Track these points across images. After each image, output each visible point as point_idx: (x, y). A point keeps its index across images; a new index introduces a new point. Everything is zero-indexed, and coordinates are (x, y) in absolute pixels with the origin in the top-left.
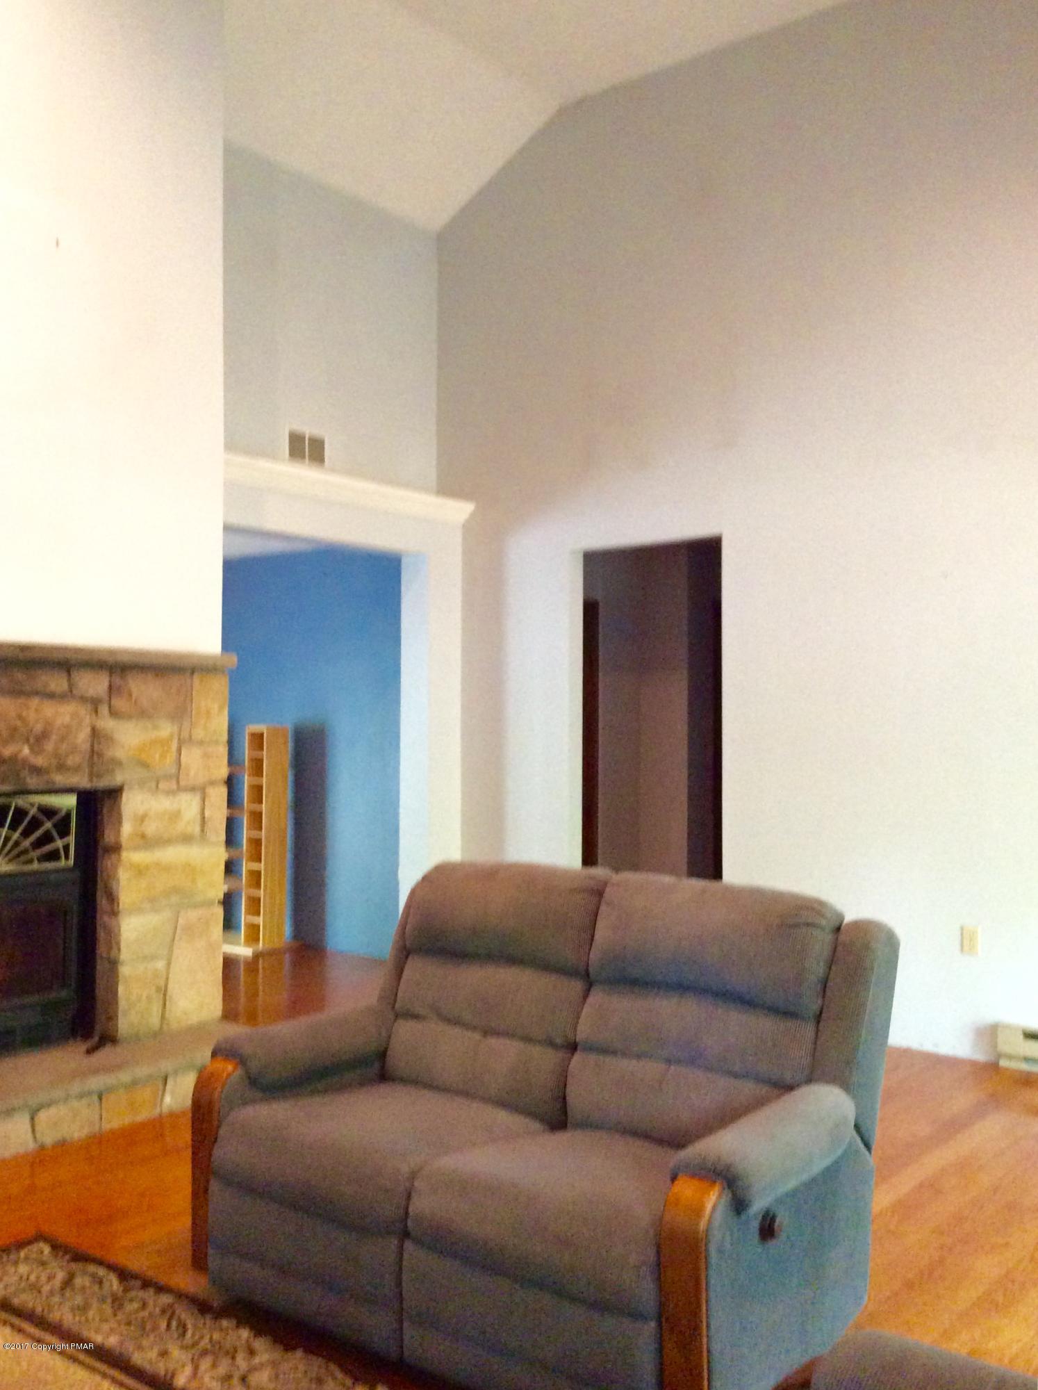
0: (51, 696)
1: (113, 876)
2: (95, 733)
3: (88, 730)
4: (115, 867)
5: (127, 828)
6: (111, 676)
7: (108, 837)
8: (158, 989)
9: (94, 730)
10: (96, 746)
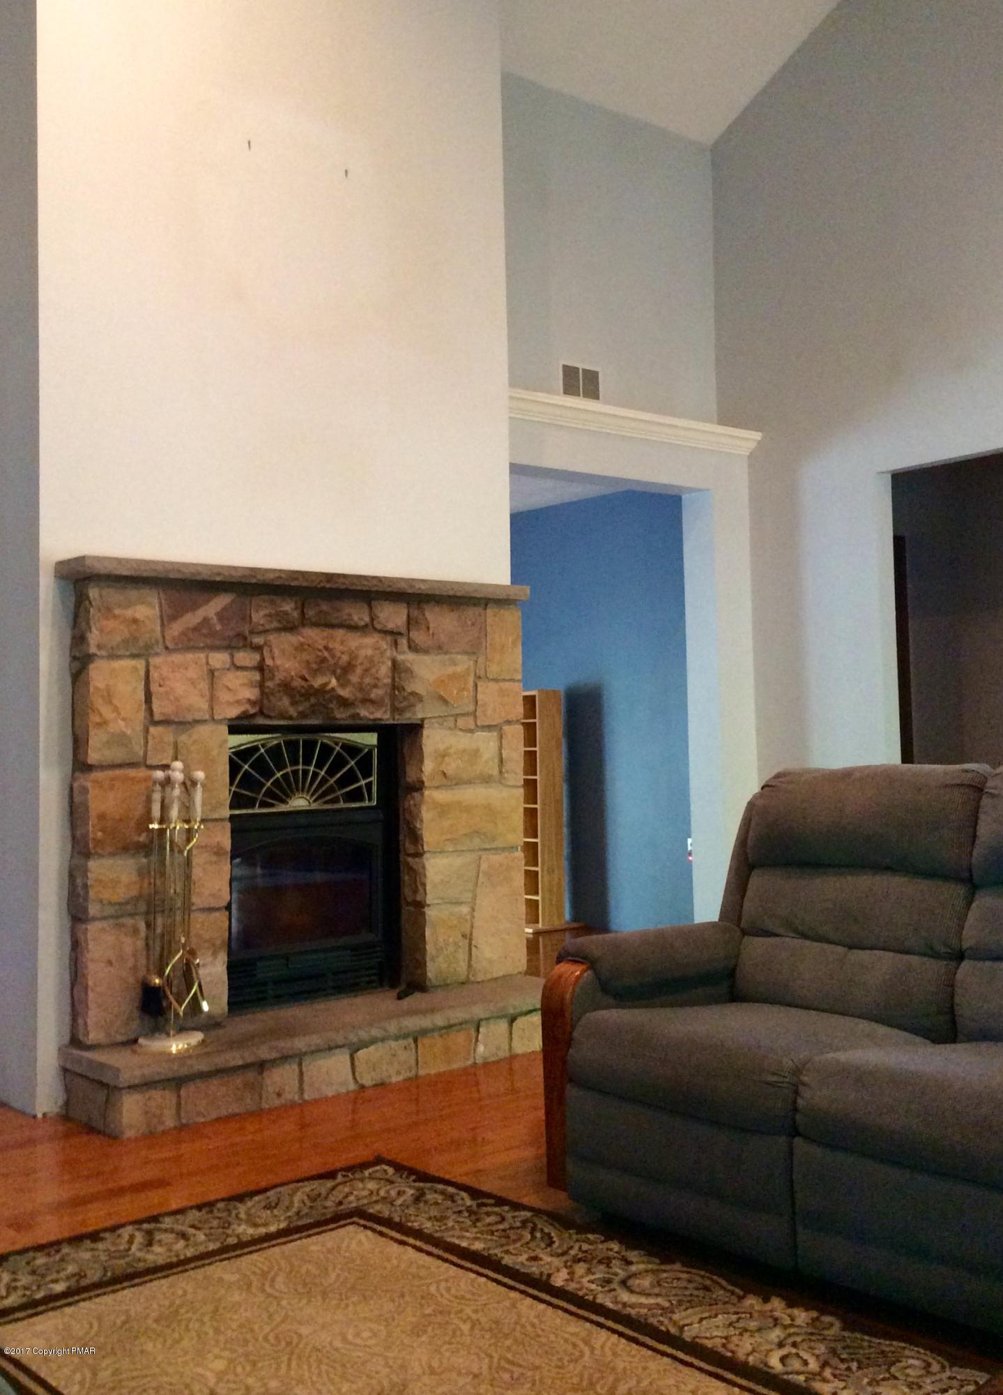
0: (353, 628)
1: (416, 816)
2: (395, 665)
3: (390, 663)
4: (418, 806)
5: (428, 766)
6: (408, 608)
7: (411, 775)
8: (464, 936)
9: (394, 662)
10: (397, 679)
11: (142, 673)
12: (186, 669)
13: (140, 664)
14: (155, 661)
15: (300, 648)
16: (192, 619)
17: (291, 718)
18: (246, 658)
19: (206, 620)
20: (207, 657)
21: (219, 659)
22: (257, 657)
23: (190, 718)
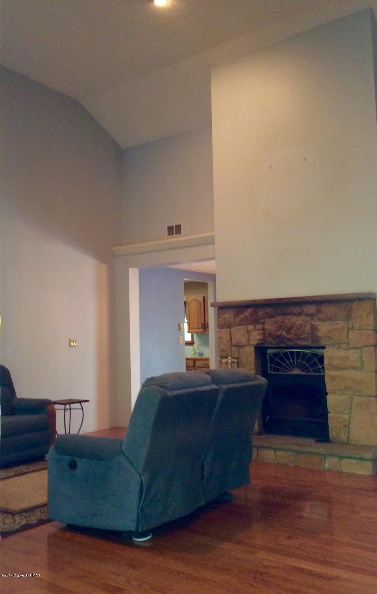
0: (295, 314)
2: (312, 327)
3: (310, 326)
6: (316, 306)
8: (345, 426)
9: (312, 325)
10: (313, 331)
11: (229, 332)
12: (240, 331)
13: (228, 330)
14: (233, 329)
15: (275, 322)
16: (242, 316)
17: (273, 344)
18: (259, 326)
19: (246, 316)
20: (247, 327)
21: (250, 327)
22: (262, 326)
23: (242, 344)
